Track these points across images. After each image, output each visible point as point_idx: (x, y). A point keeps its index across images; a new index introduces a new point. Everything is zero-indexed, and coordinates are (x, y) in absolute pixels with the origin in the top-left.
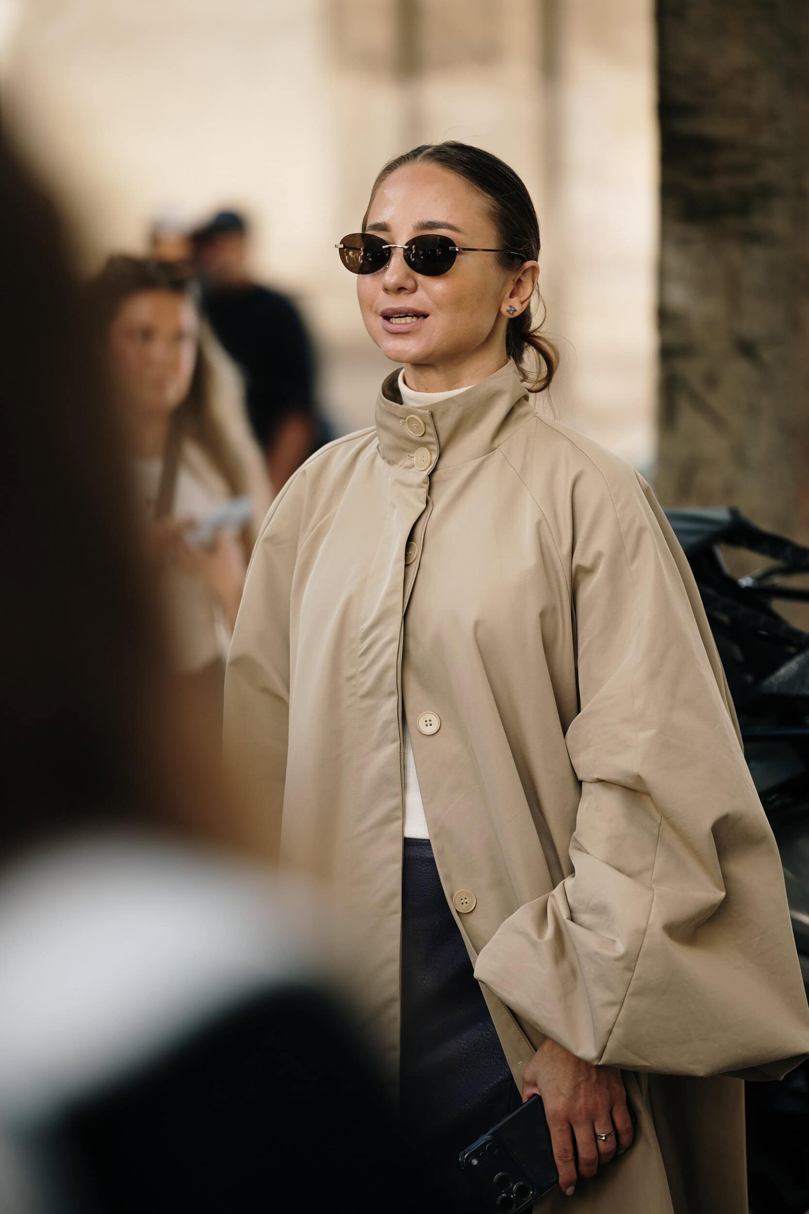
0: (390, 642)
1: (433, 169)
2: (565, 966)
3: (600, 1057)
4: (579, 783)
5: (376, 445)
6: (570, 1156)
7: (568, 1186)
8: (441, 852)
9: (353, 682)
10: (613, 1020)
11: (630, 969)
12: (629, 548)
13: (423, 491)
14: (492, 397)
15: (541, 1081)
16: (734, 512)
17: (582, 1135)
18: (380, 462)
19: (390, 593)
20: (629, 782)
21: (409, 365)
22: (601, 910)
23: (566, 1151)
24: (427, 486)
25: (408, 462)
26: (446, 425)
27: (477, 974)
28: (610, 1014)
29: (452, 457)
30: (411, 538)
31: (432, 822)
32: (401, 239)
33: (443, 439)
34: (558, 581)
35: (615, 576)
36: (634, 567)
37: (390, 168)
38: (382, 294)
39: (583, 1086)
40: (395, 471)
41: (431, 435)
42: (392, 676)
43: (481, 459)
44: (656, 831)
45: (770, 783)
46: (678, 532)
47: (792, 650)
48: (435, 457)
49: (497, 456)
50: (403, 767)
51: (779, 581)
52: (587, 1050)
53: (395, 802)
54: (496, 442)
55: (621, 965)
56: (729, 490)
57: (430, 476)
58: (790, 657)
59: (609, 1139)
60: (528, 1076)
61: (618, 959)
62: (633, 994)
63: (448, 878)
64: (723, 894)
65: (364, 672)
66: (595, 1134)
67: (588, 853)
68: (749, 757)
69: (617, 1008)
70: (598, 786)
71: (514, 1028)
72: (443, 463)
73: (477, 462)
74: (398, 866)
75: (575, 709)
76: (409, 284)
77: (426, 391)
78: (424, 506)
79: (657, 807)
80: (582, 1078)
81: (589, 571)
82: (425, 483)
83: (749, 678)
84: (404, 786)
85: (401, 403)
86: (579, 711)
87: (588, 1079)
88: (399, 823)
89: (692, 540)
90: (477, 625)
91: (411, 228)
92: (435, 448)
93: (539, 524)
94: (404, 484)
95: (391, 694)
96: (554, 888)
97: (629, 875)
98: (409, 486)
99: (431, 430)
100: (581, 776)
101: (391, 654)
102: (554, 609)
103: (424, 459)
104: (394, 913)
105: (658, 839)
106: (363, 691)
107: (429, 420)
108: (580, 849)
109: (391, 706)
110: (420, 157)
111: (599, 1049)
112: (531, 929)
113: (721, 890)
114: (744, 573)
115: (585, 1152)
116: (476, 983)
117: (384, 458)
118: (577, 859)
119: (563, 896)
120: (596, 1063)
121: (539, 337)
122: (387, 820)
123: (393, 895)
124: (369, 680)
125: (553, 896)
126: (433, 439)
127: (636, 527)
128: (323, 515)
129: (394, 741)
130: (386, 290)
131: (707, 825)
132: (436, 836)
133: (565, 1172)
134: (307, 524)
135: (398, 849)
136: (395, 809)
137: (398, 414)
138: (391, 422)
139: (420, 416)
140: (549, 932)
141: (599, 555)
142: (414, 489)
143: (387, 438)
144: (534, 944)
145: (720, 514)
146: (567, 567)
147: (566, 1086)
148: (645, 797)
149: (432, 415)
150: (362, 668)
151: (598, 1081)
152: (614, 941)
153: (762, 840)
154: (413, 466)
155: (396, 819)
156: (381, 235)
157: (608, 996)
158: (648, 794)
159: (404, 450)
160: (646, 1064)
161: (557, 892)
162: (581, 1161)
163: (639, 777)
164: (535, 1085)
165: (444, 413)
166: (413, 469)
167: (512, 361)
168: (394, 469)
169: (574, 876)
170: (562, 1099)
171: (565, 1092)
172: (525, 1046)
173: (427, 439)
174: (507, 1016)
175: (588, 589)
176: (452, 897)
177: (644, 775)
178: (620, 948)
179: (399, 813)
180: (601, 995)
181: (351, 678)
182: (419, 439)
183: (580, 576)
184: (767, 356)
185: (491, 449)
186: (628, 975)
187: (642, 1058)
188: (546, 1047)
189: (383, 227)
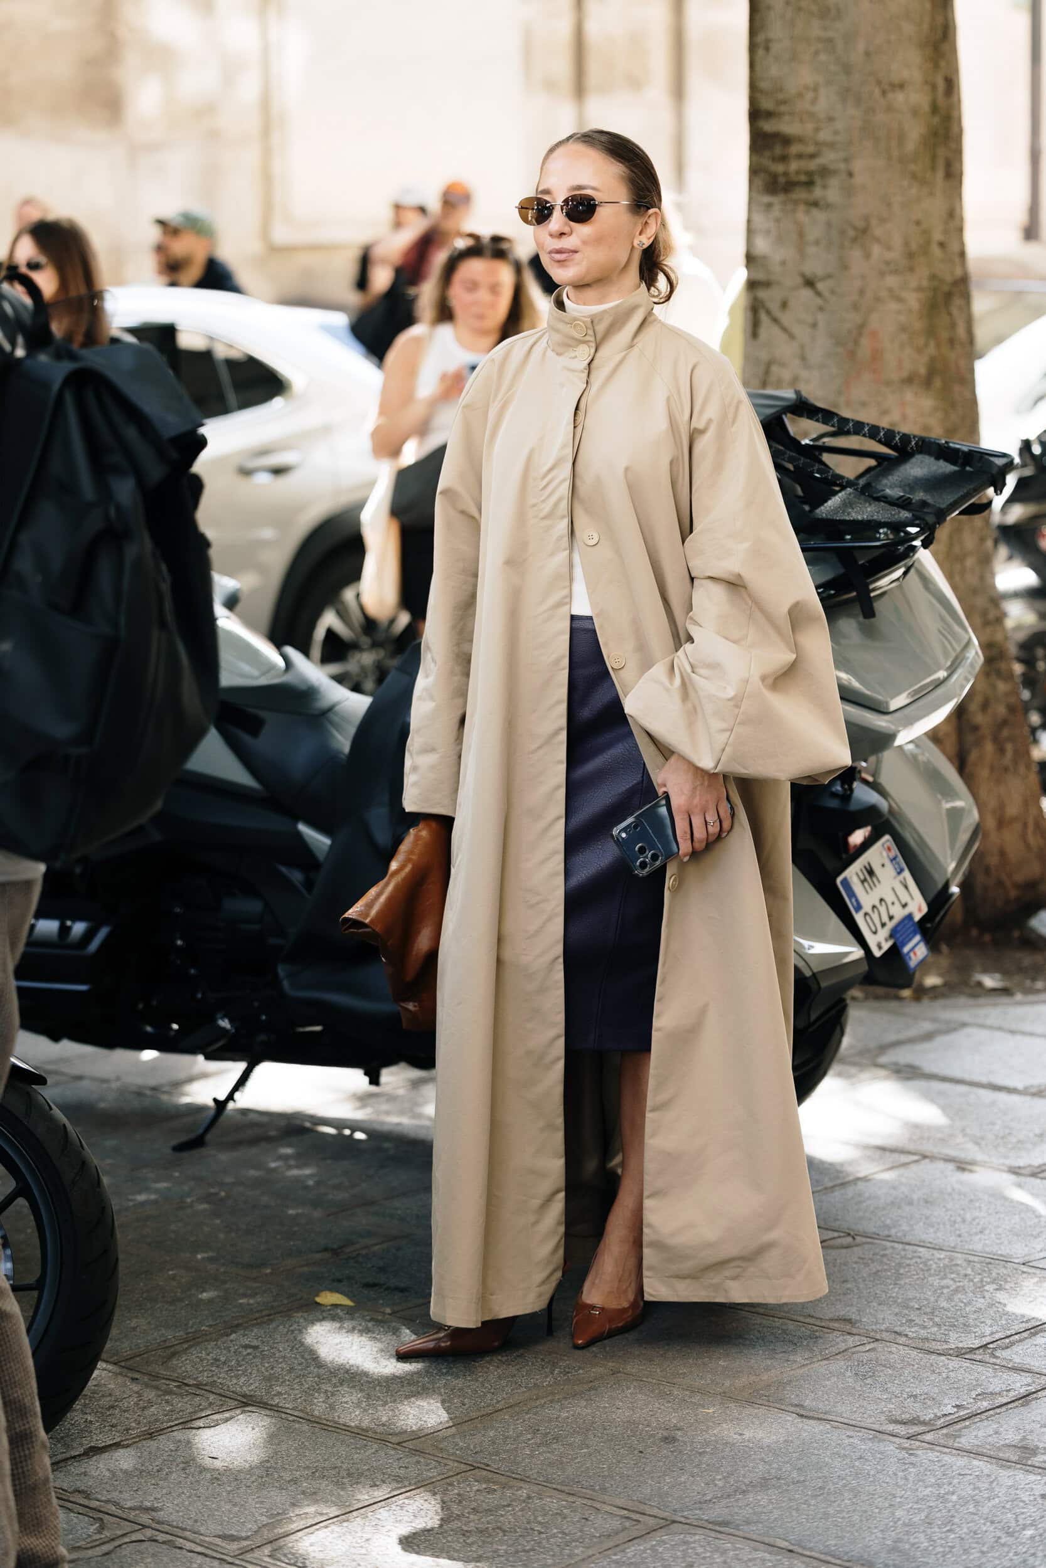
0: (564, 480)
1: (581, 148)
2: (689, 705)
3: (716, 767)
4: (692, 579)
5: (545, 341)
6: (689, 836)
7: (685, 856)
8: (601, 627)
9: (535, 508)
10: (725, 741)
11: (737, 706)
12: (730, 416)
13: (586, 374)
14: (633, 309)
15: (669, 785)
16: (798, 393)
17: (697, 822)
18: (550, 353)
19: (564, 446)
20: (732, 579)
21: (571, 287)
22: (714, 666)
23: (686, 833)
24: (587, 371)
25: (573, 355)
26: (601, 328)
27: (626, 712)
28: (722, 738)
29: (604, 352)
30: (577, 408)
31: (593, 605)
32: (558, 199)
33: (599, 337)
34: (680, 437)
35: (721, 436)
36: (734, 429)
37: (552, 150)
38: (549, 237)
39: (699, 788)
40: (563, 361)
41: (591, 336)
42: (564, 506)
43: (625, 352)
44: (748, 612)
45: (823, 578)
46: (755, 406)
47: (837, 489)
48: (593, 351)
49: (636, 350)
50: (571, 566)
51: (828, 441)
52: (707, 763)
53: (566, 592)
54: (635, 341)
55: (732, 703)
56: (795, 379)
57: (589, 364)
58: (835, 493)
59: (715, 824)
60: (660, 781)
61: (729, 700)
62: (739, 724)
63: (606, 644)
64: (794, 656)
65: (543, 501)
66: (706, 821)
67: (701, 626)
68: (809, 562)
69: (729, 733)
70: (708, 581)
71: (653, 748)
72: (598, 355)
73: (623, 354)
74: (566, 637)
75: (688, 530)
76: (566, 230)
77: (585, 304)
78: (585, 385)
79: (750, 596)
80: (698, 783)
81: (702, 432)
82: (586, 369)
83: (807, 508)
84: (571, 580)
85: (565, 311)
86: (691, 531)
87: (702, 784)
88: (568, 606)
89: (769, 411)
90: (627, 469)
91: (565, 191)
92: (593, 345)
93: (668, 399)
94: (569, 370)
95: (563, 517)
96: (677, 651)
97: (734, 642)
98: (573, 371)
99: (590, 332)
100: (693, 575)
101: (565, 489)
102: (678, 458)
103: (584, 353)
104: (563, 669)
105: (750, 617)
106: (542, 515)
107: (590, 325)
108: (696, 623)
109: (564, 524)
110: (571, 141)
111: (715, 762)
112: (664, 678)
113: (792, 652)
114: (805, 436)
115: (699, 834)
116: (624, 715)
117: (553, 350)
118: (694, 631)
119: (684, 655)
120: (712, 772)
121: (666, 265)
122: (559, 604)
123: (563, 657)
124: (547, 508)
125: (678, 657)
126: (592, 339)
127: (735, 401)
128: (509, 389)
129: (565, 550)
130: (551, 235)
131: (785, 609)
132: (598, 615)
133: (685, 847)
134: (496, 396)
135: (566, 624)
136: (566, 597)
137: (567, 320)
138: (561, 326)
139: (584, 322)
140: (678, 681)
141: (710, 421)
142: (576, 374)
143: (557, 337)
144: (667, 690)
145: (789, 394)
146: (687, 427)
147: (687, 788)
148: (743, 590)
149: (592, 322)
150: (543, 498)
151: (709, 786)
152: (725, 688)
153: (819, 618)
154: (576, 357)
155: (566, 604)
156: (546, 198)
157: (724, 725)
158: (745, 587)
159: (570, 346)
160: (746, 772)
161: (681, 652)
162: (695, 839)
163: (739, 576)
164: (665, 786)
165: (600, 320)
166: (576, 359)
167: (643, 285)
168: (561, 358)
169: (693, 642)
170: (684, 798)
171: (686, 792)
172: (661, 759)
173: (587, 338)
174: (647, 739)
175: (701, 445)
176: (609, 657)
177: (743, 574)
178: (731, 693)
179: (568, 600)
180: (716, 724)
181: (534, 506)
182: (582, 338)
183: (695, 435)
184: (820, 286)
185: (631, 346)
186: (736, 711)
187: (745, 768)
188: (673, 760)
189: (547, 192)
